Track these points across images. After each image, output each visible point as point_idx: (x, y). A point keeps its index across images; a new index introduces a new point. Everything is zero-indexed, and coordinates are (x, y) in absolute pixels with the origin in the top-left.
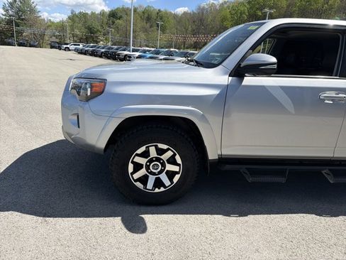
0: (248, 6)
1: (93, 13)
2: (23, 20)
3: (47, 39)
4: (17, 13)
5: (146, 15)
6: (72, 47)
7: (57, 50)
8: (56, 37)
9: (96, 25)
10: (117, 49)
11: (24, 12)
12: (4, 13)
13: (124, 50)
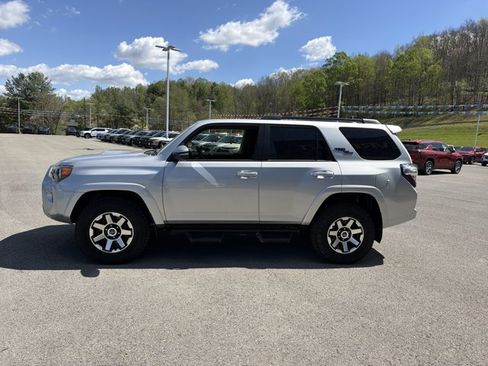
0: (326, 76)
1: (126, 89)
2: (31, 100)
3: (63, 122)
4: (24, 92)
5: (197, 90)
6: (94, 133)
7: (74, 137)
8: (76, 120)
9: (130, 105)
10: (151, 135)
11: (33, 90)
12: (7, 92)
13: (159, 136)
